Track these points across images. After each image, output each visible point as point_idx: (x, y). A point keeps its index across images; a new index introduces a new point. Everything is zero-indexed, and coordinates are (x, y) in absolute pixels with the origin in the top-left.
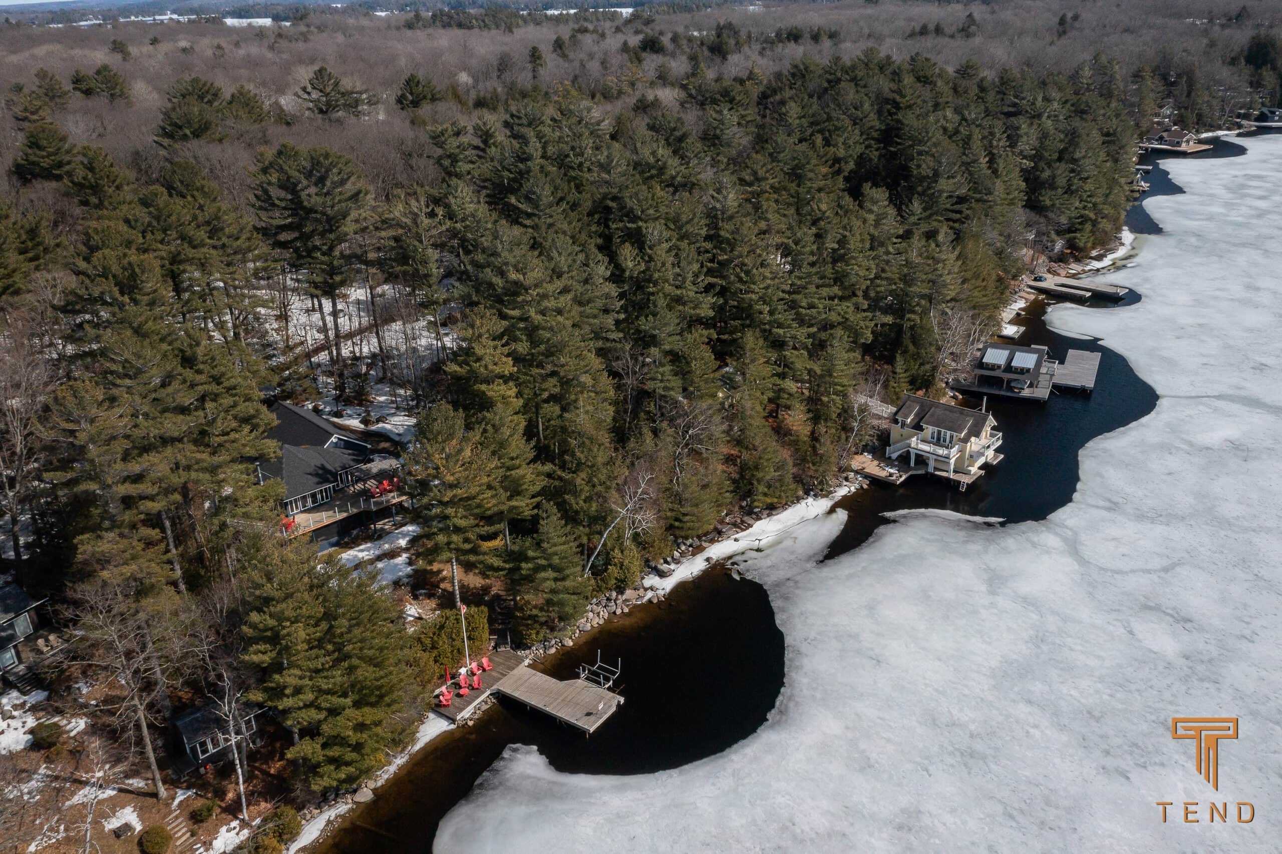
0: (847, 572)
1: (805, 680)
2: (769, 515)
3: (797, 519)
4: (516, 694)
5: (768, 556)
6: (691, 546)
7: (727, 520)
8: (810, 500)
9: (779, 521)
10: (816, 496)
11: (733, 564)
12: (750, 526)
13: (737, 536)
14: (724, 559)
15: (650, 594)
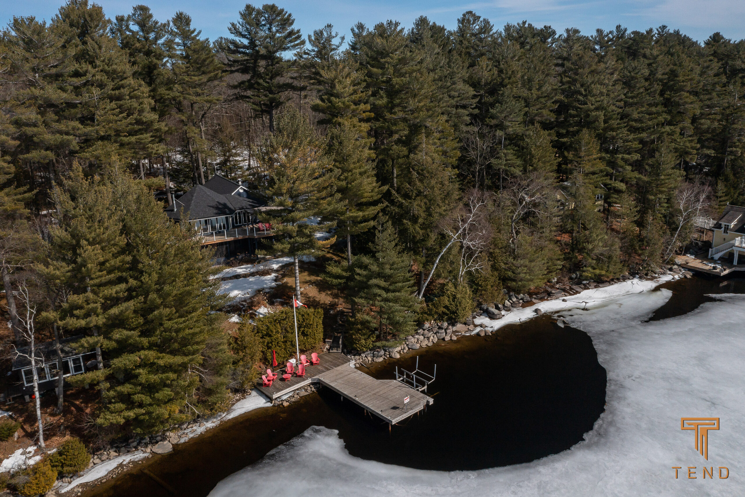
0: (673, 331)
1: (628, 410)
2: (596, 287)
3: (623, 292)
4: (333, 385)
5: (593, 314)
6: (522, 299)
7: (557, 286)
8: (636, 281)
9: (606, 291)
10: (641, 278)
11: (559, 316)
12: (577, 292)
13: (565, 298)
14: (552, 313)
15: (478, 329)
